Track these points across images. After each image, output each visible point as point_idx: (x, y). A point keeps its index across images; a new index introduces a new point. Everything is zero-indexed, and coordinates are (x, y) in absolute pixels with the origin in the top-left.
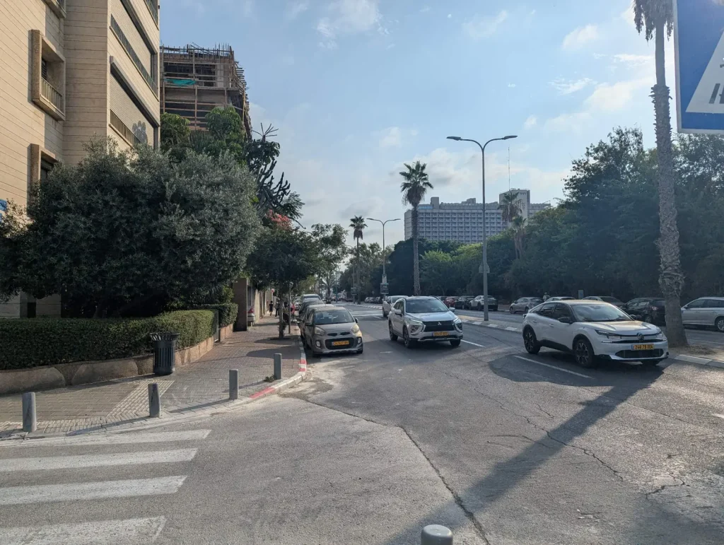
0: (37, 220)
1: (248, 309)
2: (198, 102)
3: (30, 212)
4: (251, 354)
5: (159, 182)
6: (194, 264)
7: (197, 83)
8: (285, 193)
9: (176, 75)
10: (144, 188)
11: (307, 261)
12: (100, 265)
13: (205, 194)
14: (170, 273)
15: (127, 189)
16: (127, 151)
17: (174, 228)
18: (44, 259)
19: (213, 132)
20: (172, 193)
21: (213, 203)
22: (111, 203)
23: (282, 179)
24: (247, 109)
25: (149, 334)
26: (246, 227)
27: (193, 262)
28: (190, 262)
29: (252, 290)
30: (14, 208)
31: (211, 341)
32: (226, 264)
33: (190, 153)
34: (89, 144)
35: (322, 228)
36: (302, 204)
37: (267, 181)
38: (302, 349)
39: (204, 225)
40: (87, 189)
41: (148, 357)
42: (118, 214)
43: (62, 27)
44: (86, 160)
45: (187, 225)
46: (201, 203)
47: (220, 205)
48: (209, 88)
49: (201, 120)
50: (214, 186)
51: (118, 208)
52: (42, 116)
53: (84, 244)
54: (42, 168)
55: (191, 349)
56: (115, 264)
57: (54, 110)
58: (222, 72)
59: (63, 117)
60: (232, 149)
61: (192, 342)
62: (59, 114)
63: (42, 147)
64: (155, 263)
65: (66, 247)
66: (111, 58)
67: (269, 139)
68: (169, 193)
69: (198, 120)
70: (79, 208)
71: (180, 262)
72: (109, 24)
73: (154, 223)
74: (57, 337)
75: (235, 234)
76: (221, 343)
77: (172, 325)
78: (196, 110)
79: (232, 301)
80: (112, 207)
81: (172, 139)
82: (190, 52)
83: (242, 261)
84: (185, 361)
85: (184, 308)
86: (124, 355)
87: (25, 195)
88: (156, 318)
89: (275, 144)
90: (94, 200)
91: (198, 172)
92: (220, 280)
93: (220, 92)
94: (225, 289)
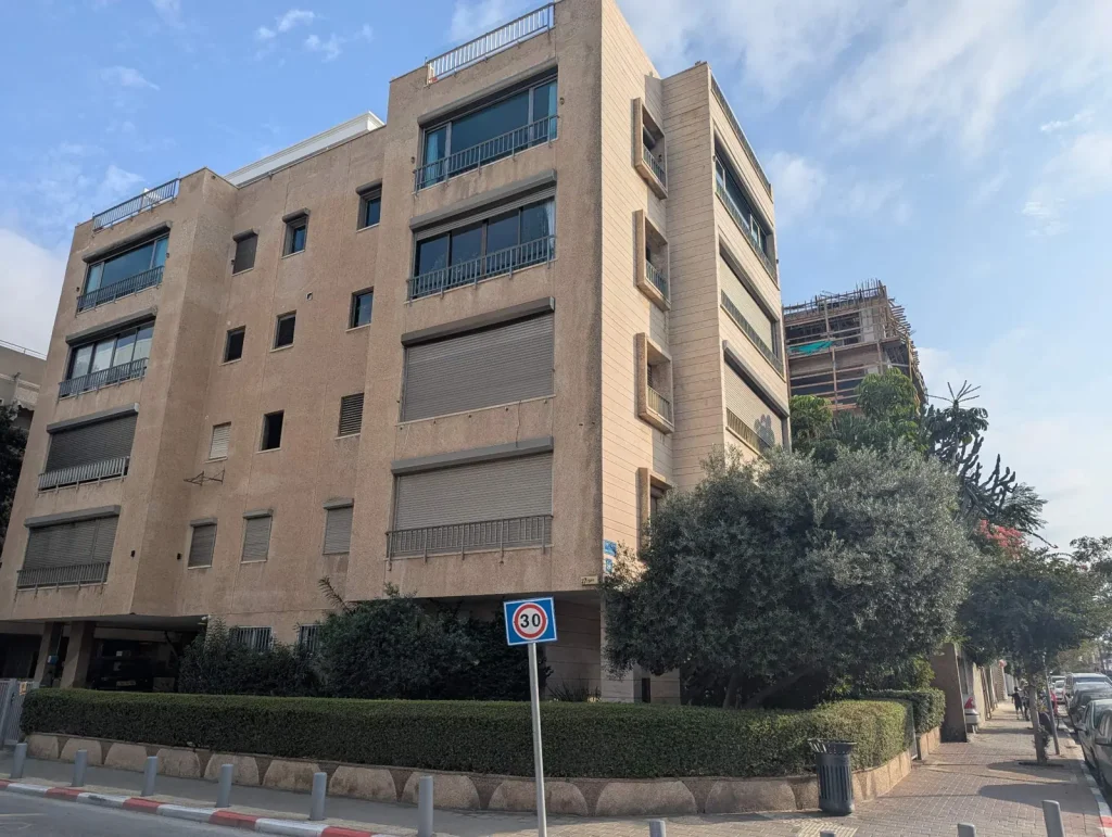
0: (653, 567)
1: (964, 700)
2: (837, 369)
3: (643, 556)
4: (987, 792)
5: (802, 499)
6: (868, 625)
7: (834, 343)
8: (1007, 489)
9: (802, 340)
10: (780, 510)
11: (1074, 611)
12: (730, 628)
13: (874, 510)
14: (830, 638)
15: (759, 515)
16: (754, 461)
17: (831, 568)
18: (661, 620)
19: (869, 410)
20: (822, 515)
21: (888, 524)
22: (740, 537)
23: (998, 466)
24: (916, 363)
25: (806, 741)
26: (948, 558)
27: (866, 621)
28: (860, 622)
29: (966, 664)
30: (625, 552)
31: (906, 758)
32: (920, 623)
33: (842, 451)
34: (708, 460)
35: (1093, 544)
36: (1041, 503)
37: (969, 473)
38: (1096, 791)
39: (876, 561)
40: (708, 519)
41: (808, 780)
42: (750, 552)
43: (667, 320)
44: (704, 482)
45: (850, 563)
46: (869, 525)
47: (899, 525)
48: (851, 346)
49: (844, 394)
50: (886, 495)
51: (749, 544)
52: (649, 430)
53: (709, 598)
54: (652, 496)
55: (875, 772)
56: (751, 625)
57: (662, 422)
58: (871, 319)
59: (672, 430)
60: (902, 431)
61: (877, 760)
62: (667, 426)
63: (652, 472)
64: (806, 622)
65: (688, 601)
66: (724, 342)
67: (965, 405)
68: (818, 515)
69: (839, 394)
70: (700, 547)
71: (843, 621)
72: (720, 302)
73: (801, 562)
74: (684, 735)
75: (930, 571)
76: (924, 763)
77: (841, 725)
78: (835, 381)
79: (933, 684)
80: (740, 542)
81: (807, 431)
82: (820, 305)
83: (948, 617)
84: (869, 792)
85: (854, 697)
86: (773, 771)
87: (634, 533)
88: (814, 714)
89: (977, 412)
90: (718, 535)
91: (858, 476)
92: (912, 650)
93: (871, 348)
94: (917, 662)
